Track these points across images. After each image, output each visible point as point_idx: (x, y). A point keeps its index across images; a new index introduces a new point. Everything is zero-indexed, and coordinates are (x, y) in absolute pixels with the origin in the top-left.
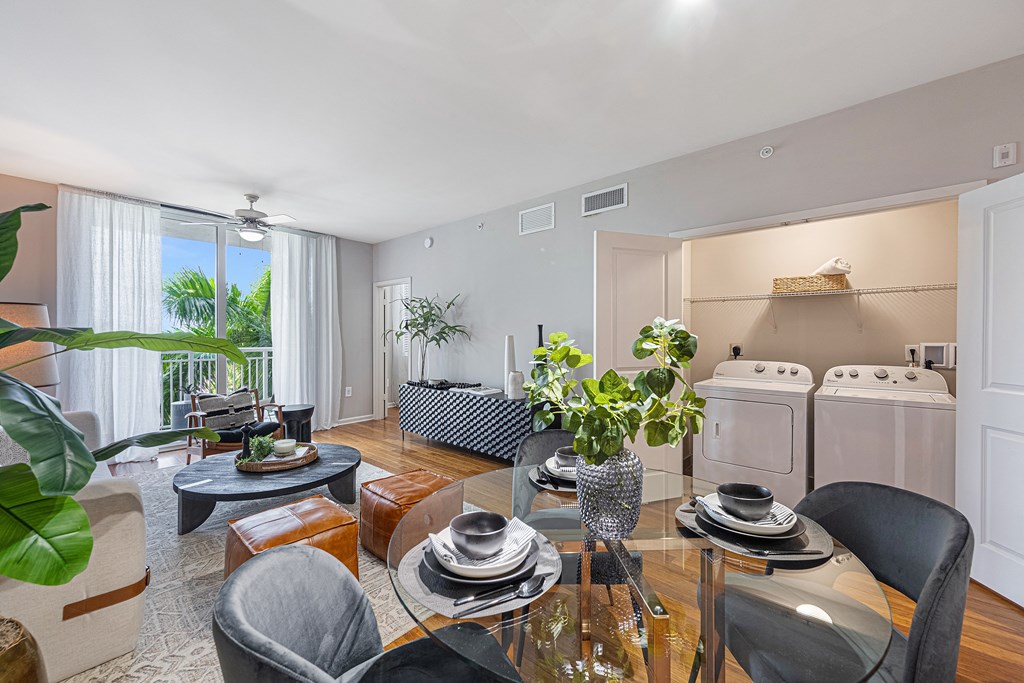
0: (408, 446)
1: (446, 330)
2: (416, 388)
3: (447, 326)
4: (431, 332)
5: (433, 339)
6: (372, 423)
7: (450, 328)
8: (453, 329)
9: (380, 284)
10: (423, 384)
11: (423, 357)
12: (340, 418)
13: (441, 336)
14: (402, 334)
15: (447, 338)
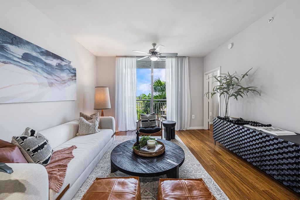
0: (217, 149)
1: (242, 90)
2: (222, 121)
3: (242, 88)
4: (231, 92)
5: (233, 95)
6: (203, 131)
7: (244, 89)
8: (247, 89)
9: (206, 73)
10: (226, 119)
11: (227, 104)
12: (190, 127)
13: (238, 93)
14: (215, 93)
15: (242, 94)
